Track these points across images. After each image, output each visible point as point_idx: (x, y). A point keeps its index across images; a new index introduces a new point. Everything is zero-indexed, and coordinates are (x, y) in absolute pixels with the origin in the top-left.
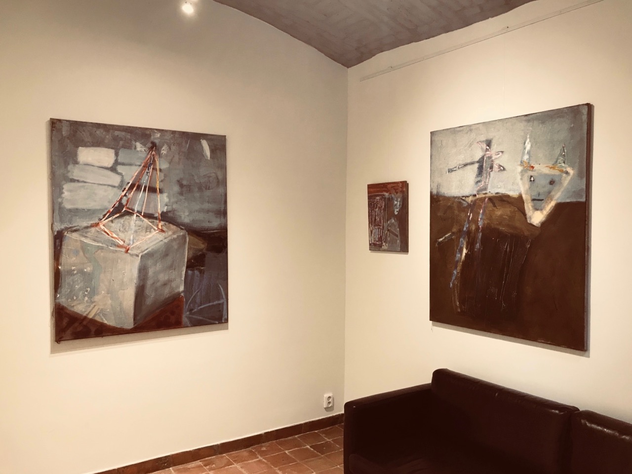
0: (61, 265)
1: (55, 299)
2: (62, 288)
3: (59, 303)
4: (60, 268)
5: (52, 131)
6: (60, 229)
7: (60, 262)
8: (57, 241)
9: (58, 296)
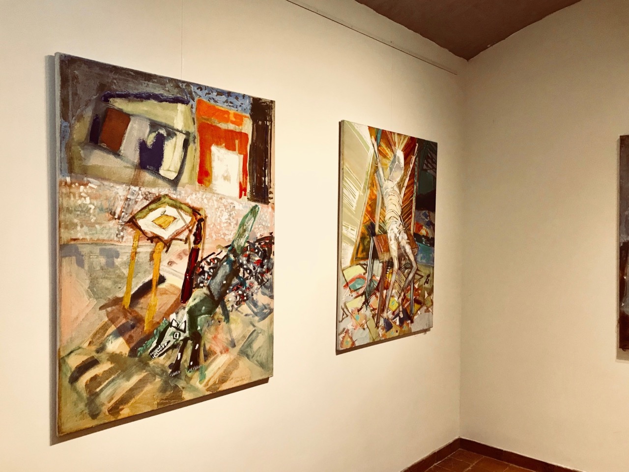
0: (626, 275)
1: (620, 308)
2: (627, 298)
3: (624, 312)
4: (625, 278)
5: (621, 147)
6: (626, 241)
7: (626, 272)
8: (623, 252)
9: (623, 305)
